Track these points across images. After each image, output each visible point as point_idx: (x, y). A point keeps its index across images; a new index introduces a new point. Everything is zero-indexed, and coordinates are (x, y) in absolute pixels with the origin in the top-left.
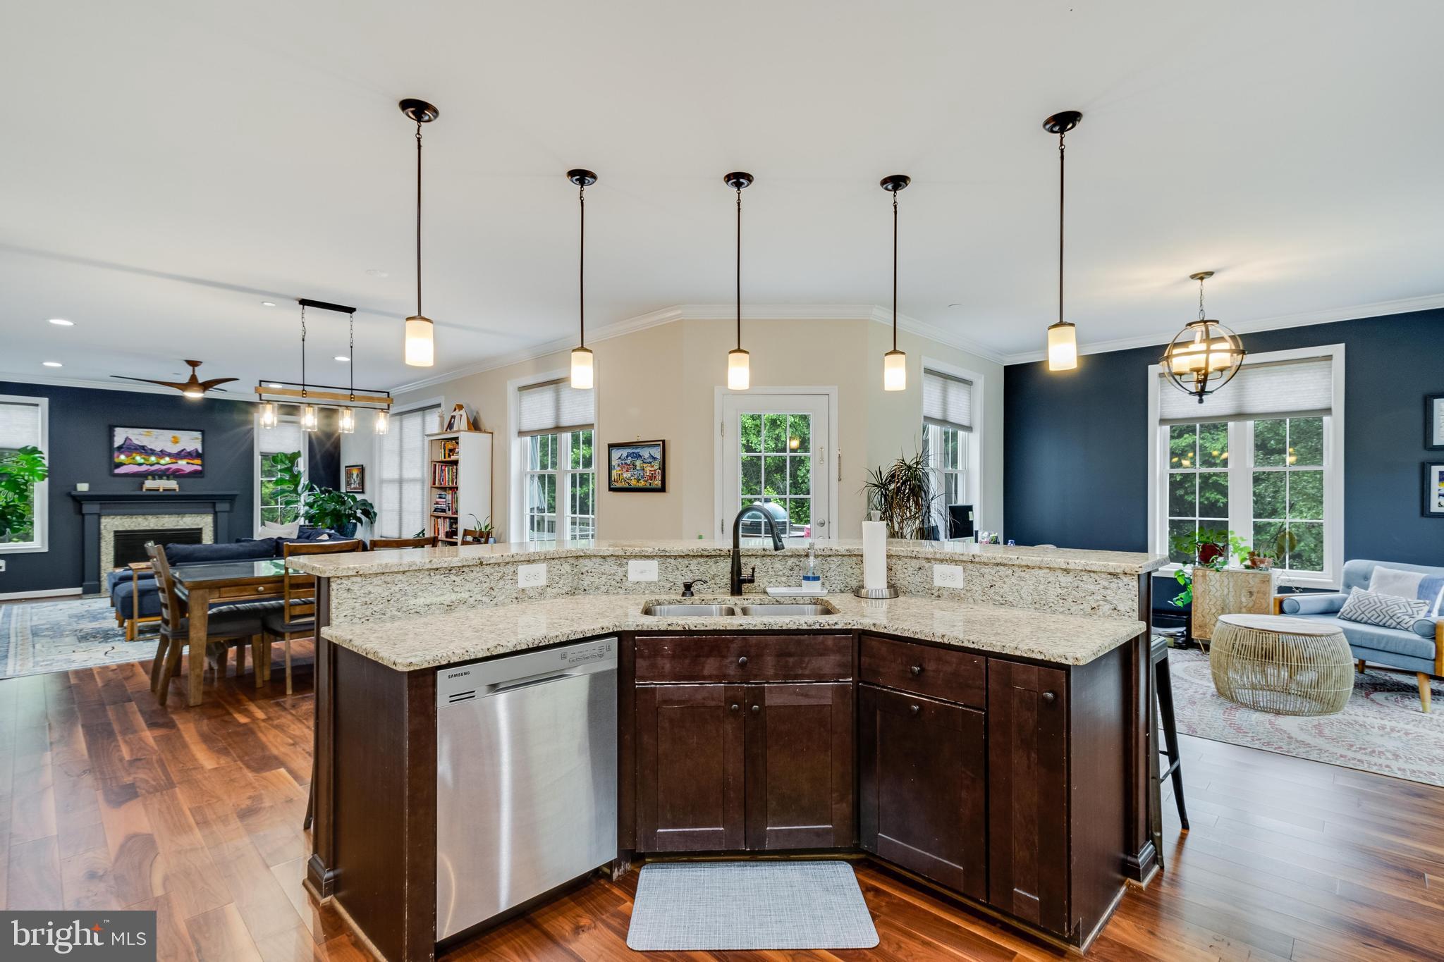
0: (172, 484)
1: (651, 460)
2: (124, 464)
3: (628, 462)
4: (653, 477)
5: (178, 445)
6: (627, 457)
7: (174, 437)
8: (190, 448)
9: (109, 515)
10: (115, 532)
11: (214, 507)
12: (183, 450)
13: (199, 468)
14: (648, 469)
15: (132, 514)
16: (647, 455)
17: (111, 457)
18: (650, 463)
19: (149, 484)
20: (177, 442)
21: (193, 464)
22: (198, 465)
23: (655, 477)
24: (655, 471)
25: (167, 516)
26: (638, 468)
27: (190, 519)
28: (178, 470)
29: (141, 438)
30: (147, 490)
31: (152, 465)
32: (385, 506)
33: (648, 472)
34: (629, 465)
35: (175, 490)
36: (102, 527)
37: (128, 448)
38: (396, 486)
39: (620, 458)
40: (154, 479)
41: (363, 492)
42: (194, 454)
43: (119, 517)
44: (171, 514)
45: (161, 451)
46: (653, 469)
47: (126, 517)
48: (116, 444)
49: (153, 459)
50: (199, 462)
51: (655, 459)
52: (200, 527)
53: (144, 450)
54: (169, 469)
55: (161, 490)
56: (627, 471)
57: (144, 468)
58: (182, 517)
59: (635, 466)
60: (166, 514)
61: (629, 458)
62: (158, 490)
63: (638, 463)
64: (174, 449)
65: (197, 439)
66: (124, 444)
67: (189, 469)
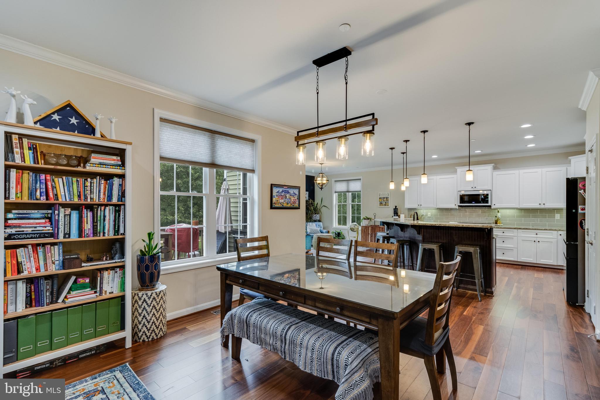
1: (294, 195)
3: (283, 194)
4: (294, 202)
6: (282, 192)
14: (292, 198)
16: (292, 192)
18: (294, 196)
23: (295, 202)
24: (295, 200)
26: (287, 198)
33: (292, 200)
34: (283, 196)
39: (278, 192)
46: (294, 199)
51: (296, 194)
56: (282, 199)
59: (286, 197)
61: (283, 193)
63: (288, 195)
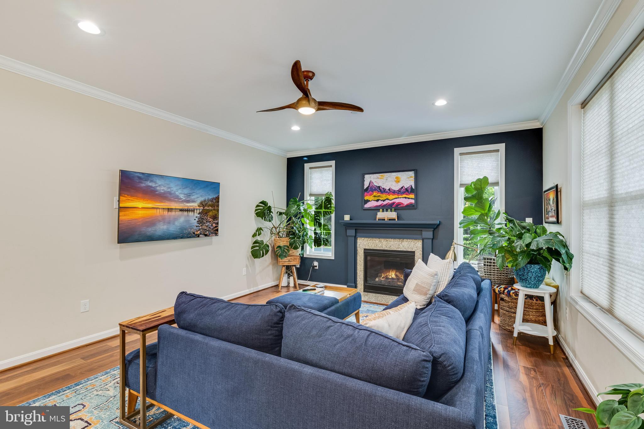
0: (393, 215)
2: (369, 201)
5: (399, 183)
7: (397, 178)
8: (407, 186)
9: (361, 237)
10: (365, 249)
11: (422, 235)
12: (402, 188)
13: (413, 201)
15: (373, 237)
17: (363, 196)
19: (381, 215)
20: (399, 182)
21: (409, 198)
22: (411, 199)
25: (392, 240)
27: (407, 243)
28: (399, 204)
29: (378, 180)
30: (379, 219)
31: (384, 201)
32: (587, 246)
35: (394, 220)
36: (358, 246)
37: (372, 189)
38: (603, 212)
40: (383, 211)
41: (558, 222)
42: (410, 190)
43: (366, 239)
44: (395, 238)
45: (389, 190)
47: (370, 239)
48: (365, 187)
49: (384, 196)
50: (412, 196)
52: (413, 250)
53: (380, 189)
54: (394, 203)
55: (386, 220)
57: (380, 203)
58: (402, 242)
60: (392, 238)
62: (384, 220)
64: (396, 188)
65: (411, 177)
66: (369, 186)
67: (405, 202)
